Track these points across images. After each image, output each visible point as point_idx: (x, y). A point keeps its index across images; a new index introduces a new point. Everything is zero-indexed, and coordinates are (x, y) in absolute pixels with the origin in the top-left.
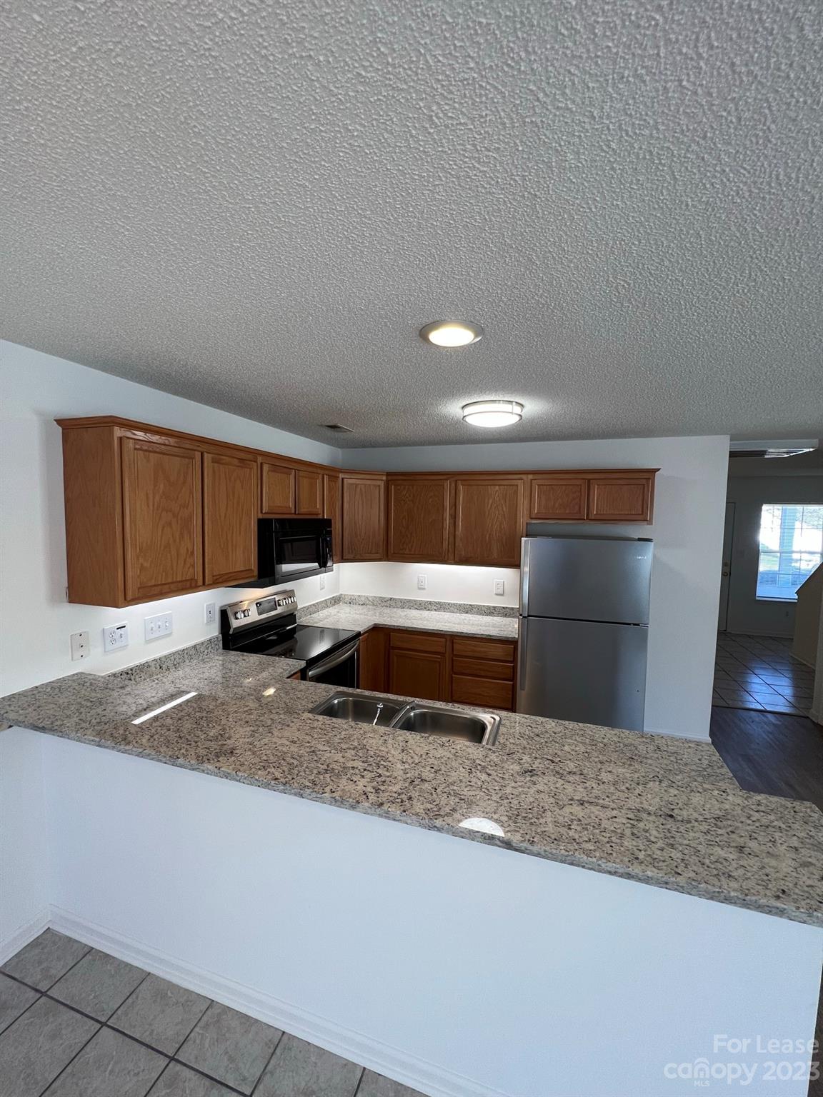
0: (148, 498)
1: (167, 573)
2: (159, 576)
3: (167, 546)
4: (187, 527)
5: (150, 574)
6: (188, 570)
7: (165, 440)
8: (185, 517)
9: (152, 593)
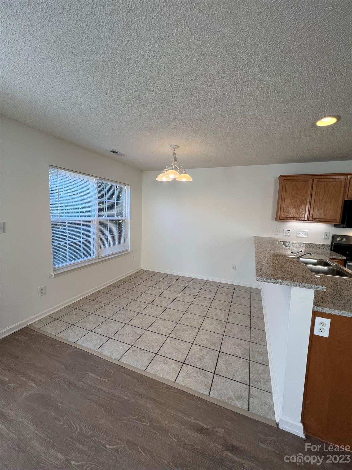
0: (289, 194)
1: (293, 215)
2: (291, 215)
3: (295, 208)
4: (303, 203)
5: (287, 214)
6: (302, 215)
7: (298, 178)
8: (303, 199)
9: (287, 219)
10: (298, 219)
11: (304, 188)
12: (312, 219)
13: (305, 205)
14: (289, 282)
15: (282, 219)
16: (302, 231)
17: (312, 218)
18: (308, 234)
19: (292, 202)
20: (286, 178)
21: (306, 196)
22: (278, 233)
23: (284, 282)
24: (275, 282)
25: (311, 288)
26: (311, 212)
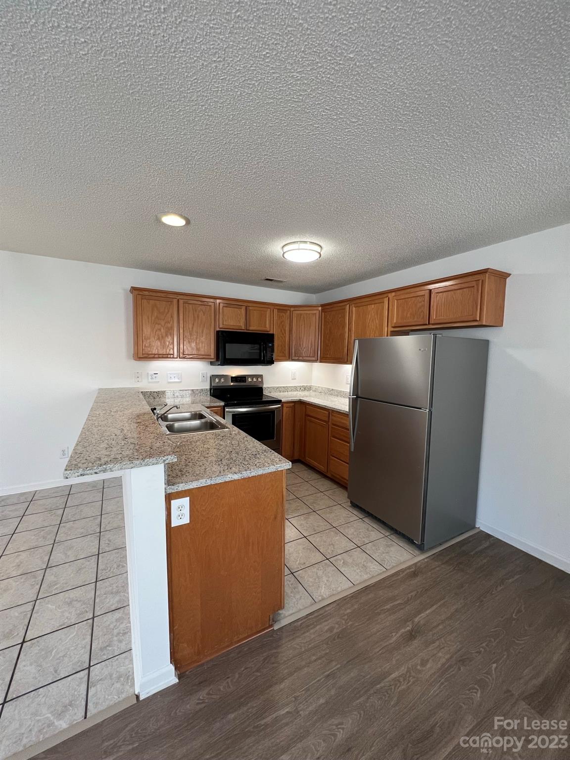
0: (148, 318)
1: (158, 350)
2: (154, 351)
3: (159, 339)
4: (169, 332)
5: (149, 349)
6: (170, 350)
7: (159, 294)
8: (168, 327)
9: (149, 357)
10: (164, 356)
11: (168, 311)
12: (183, 356)
13: (172, 336)
14: (125, 463)
15: (142, 356)
16: (174, 374)
17: (184, 354)
18: (181, 376)
19: (154, 332)
20: (141, 293)
21: (171, 322)
22: (139, 379)
23: (117, 466)
24: (100, 471)
25: (157, 464)
26: (181, 346)
